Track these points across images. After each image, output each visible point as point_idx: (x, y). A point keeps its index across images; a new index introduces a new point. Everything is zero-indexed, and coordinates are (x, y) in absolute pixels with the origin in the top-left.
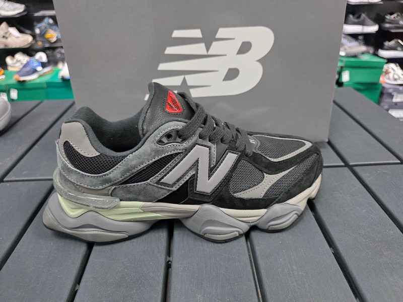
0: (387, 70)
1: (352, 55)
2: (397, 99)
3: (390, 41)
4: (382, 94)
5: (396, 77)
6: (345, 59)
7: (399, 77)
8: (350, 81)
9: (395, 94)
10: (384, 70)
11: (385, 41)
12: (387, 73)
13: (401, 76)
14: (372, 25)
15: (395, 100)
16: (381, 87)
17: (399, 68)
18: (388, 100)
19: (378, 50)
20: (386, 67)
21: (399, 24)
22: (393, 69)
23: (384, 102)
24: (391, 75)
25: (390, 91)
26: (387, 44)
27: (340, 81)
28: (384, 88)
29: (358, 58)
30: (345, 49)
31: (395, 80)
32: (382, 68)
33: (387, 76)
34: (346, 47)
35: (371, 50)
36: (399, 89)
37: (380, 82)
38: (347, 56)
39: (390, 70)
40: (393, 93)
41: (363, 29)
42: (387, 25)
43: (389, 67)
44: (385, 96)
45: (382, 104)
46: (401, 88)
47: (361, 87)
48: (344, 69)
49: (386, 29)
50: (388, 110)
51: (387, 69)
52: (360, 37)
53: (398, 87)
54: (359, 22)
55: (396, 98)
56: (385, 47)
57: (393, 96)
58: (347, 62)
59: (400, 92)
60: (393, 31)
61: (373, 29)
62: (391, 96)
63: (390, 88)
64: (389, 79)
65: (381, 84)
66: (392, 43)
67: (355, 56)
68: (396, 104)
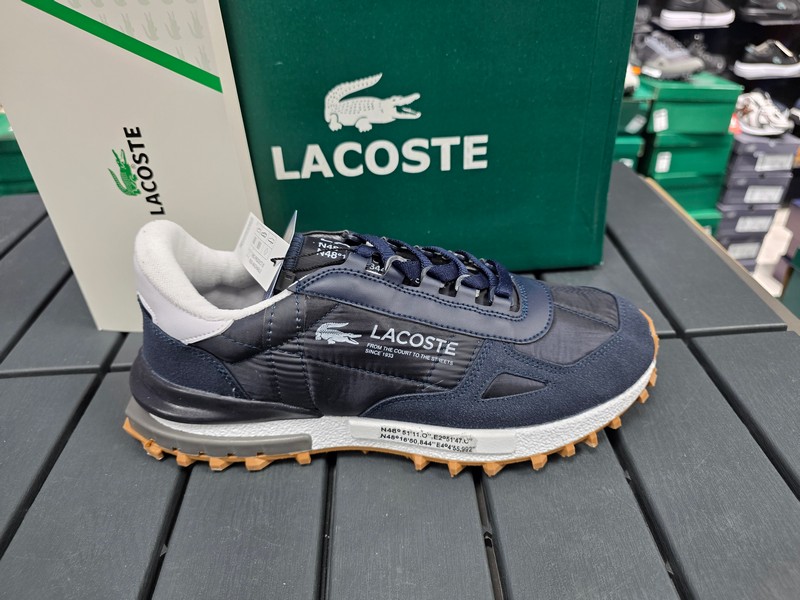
0: (745, 107)
1: (675, 76)
2: (765, 165)
3: (757, 43)
4: (734, 155)
5: (763, 120)
6: (659, 86)
7: (769, 121)
8: (668, 130)
9: (760, 155)
10: (739, 106)
11: (747, 44)
12: (745, 111)
13: (773, 118)
14: (722, 12)
15: (760, 167)
16: (731, 143)
17: (769, 101)
18: (748, 168)
19: (733, 64)
20: (741, 99)
21: (776, 8)
22: (757, 104)
23: (739, 172)
24: (753, 117)
25: (751, 149)
26: (751, 49)
27: (649, 129)
28: (737, 143)
29: (688, 82)
30: (661, 64)
31: (762, 126)
32: (734, 102)
33: (745, 119)
34: (662, 59)
35: (720, 63)
36: (767, 145)
37: (731, 131)
38: (665, 79)
39: (752, 106)
40: (756, 155)
41: (702, 19)
42: (753, 12)
43: (748, 100)
44: (740, 160)
45: (734, 176)
46: (772, 143)
47: (693, 143)
48: (657, 105)
49: (750, 20)
50: (744, 189)
51: (746, 103)
52: (698, 37)
53: (766, 141)
54: (693, 5)
55: (763, 163)
56: (749, 57)
57: (756, 159)
58: (663, 90)
59: (770, 152)
60: (764, 23)
61: (724, 19)
62: (753, 160)
63: (750, 144)
64: (749, 124)
65: (732, 136)
66: (762, 48)
67: (679, 79)
68: (762, 175)
